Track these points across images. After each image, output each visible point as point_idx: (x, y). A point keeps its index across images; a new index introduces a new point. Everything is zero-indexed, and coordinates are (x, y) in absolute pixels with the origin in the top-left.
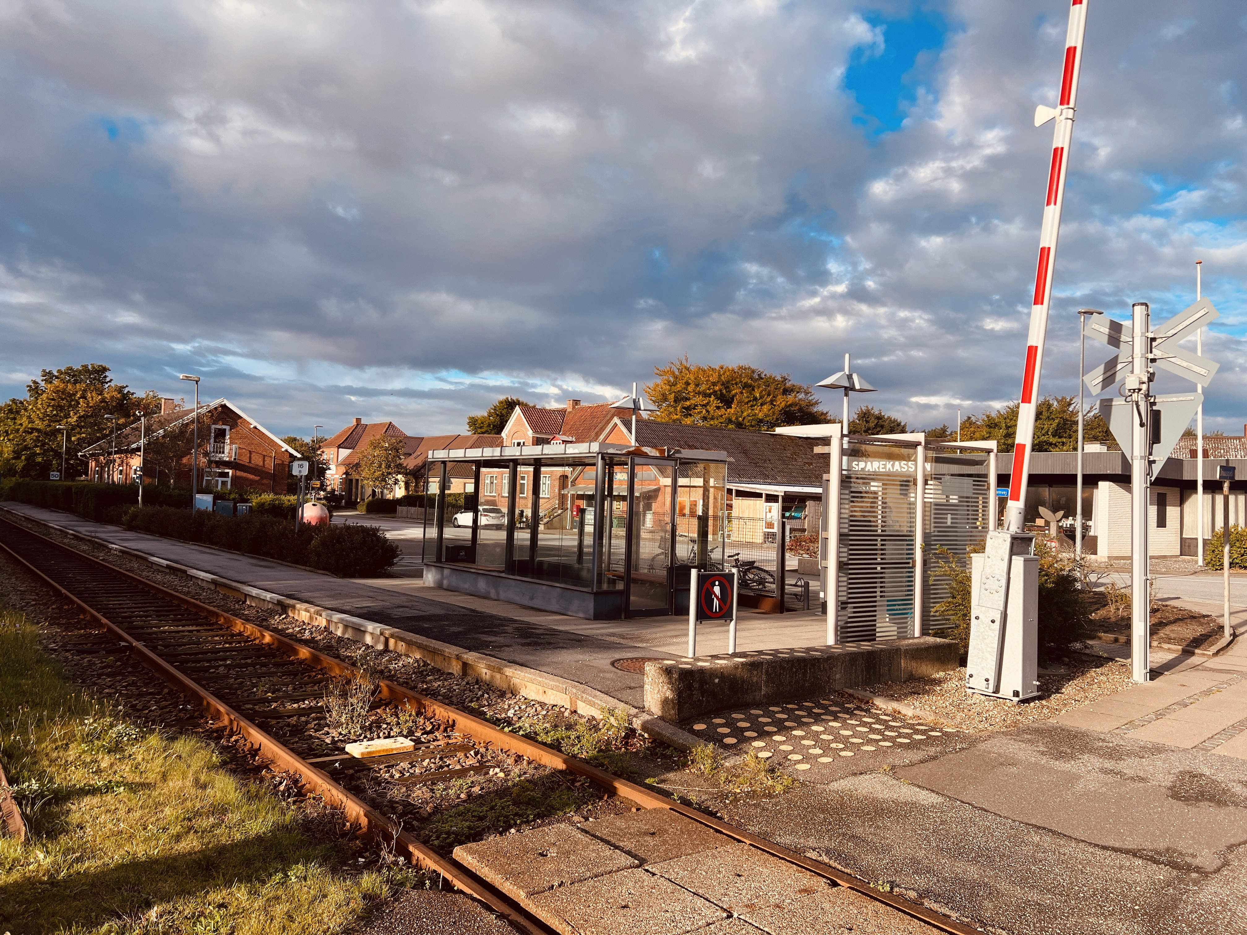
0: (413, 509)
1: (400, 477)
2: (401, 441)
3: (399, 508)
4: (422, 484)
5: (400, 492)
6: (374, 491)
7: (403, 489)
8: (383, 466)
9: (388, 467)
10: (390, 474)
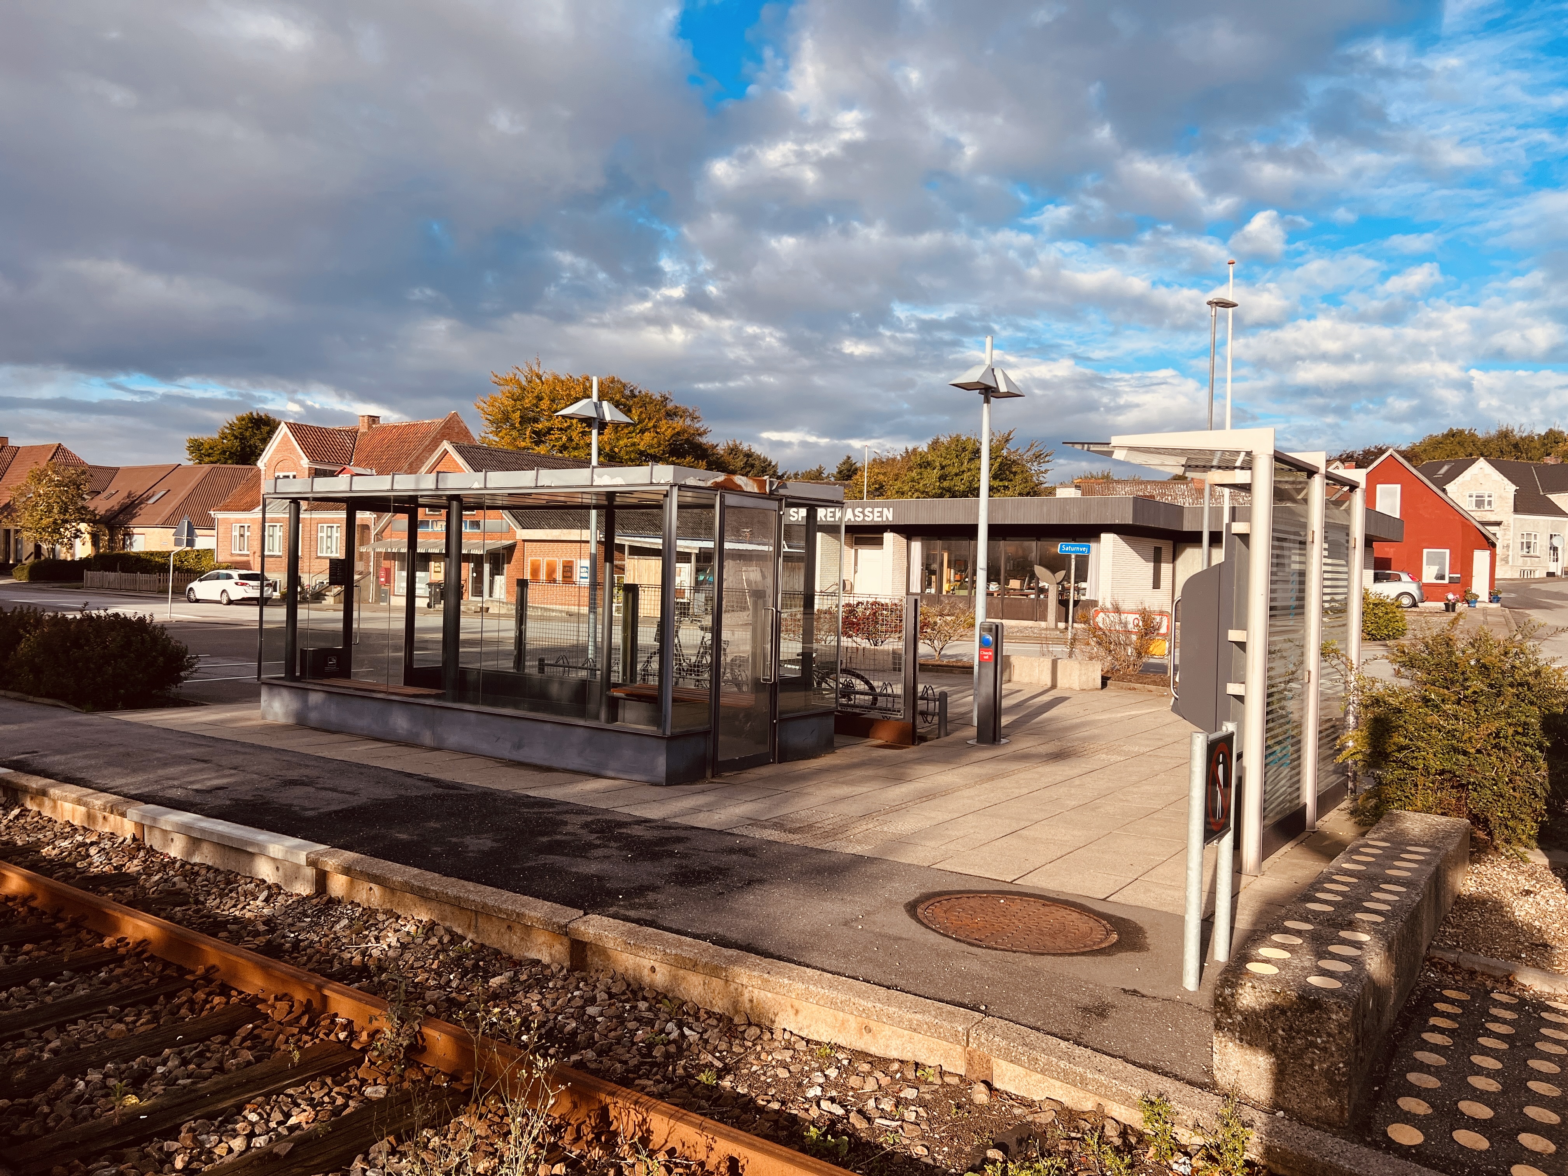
0: (112, 575)
1: (83, 526)
2: (83, 473)
3: (88, 574)
4: (121, 537)
5: (83, 550)
6: (38, 548)
7: (89, 544)
8: (55, 511)
9: (64, 510)
10: (65, 521)
